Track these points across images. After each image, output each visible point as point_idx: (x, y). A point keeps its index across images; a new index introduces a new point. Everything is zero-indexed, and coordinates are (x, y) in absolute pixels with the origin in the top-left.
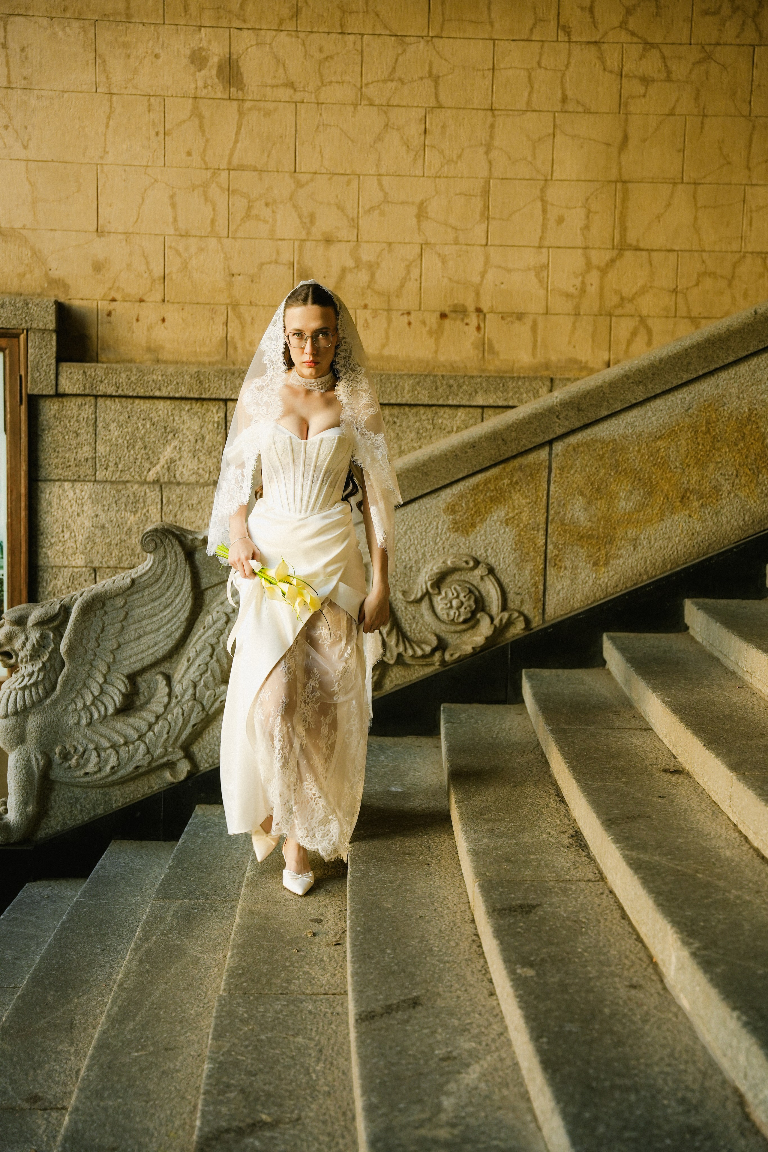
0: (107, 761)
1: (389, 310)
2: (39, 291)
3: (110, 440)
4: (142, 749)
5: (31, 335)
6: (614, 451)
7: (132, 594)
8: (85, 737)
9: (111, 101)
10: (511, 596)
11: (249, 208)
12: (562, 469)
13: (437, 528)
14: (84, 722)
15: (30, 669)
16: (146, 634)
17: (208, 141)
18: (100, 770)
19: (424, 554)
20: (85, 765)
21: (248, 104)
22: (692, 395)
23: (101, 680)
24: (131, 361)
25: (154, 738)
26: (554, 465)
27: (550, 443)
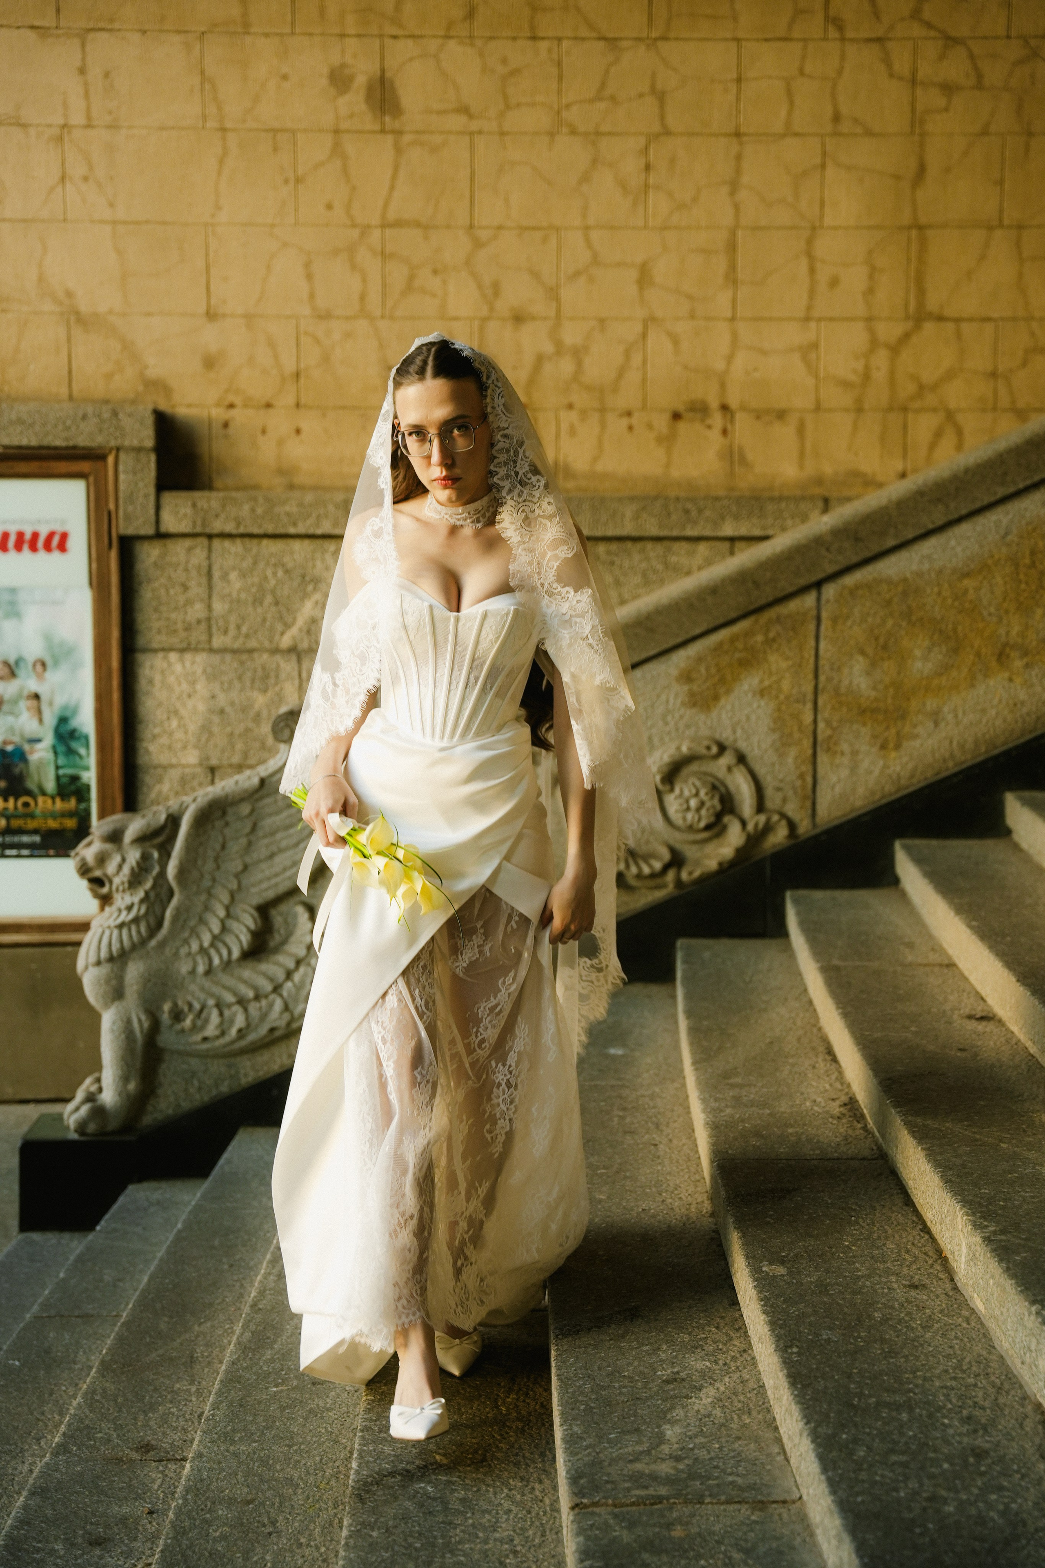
0: (232, 1022)
1: (602, 410)
2: (131, 396)
3: (230, 595)
4: (278, 1005)
5: (122, 456)
6: (905, 594)
7: (262, 798)
8: (202, 989)
9: (224, 139)
10: (769, 792)
11: (411, 278)
12: (835, 620)
13: (667, 702)
14: (201, 969)
15: (128, 899)
16: (281, 850)
17: (354, 188)
18: (223, 1034)
19: (650, 739)
20: (203, 1027)
21: (407, 138)
22: (1010, 516)
23: (222, 913)
24: (256, 487)
25: (293, 991)
26: (824, 615)
27: (818, 585)
